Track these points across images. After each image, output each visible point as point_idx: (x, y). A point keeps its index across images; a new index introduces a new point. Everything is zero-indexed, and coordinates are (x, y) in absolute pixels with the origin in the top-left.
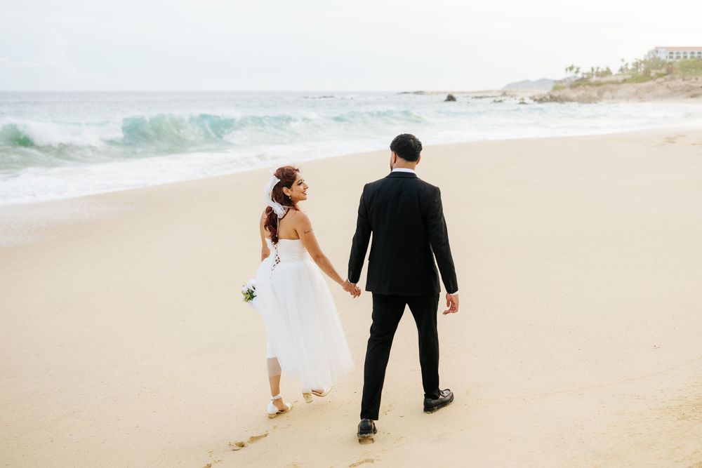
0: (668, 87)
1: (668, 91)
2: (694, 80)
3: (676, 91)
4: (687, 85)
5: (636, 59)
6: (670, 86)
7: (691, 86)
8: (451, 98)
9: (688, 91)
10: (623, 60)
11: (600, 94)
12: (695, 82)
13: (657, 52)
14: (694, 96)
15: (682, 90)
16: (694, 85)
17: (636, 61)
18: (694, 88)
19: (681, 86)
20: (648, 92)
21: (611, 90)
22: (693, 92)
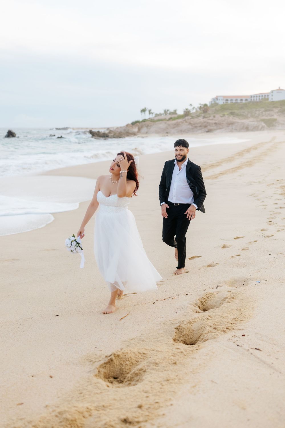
0: (190, 124)
1: (190, 127)
2: (212, 118)
3: (196, 127)
4: (205, 122)
5: (200, 104)
6: (192, 122)
7: (208, 123)
8: (10, 134)
9: (205, 127)
10: (191, 105)
11: (139, 129)
12: (212, 119)
13: (217, 99)
14: (209, 131)
15: (200, 126)
16: (210, 121)
17: (199, 106)
19: (201, 122)
21: (147, 126)
22: (209, 127)
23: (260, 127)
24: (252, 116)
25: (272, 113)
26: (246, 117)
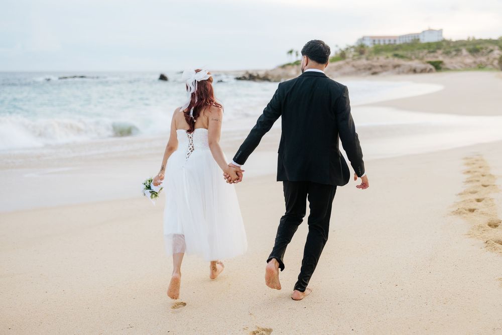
0: (353, 66)
1: (353, 69)
3: (359, 70)
4: (369, 64)
9: (370, 69)
12: (376, 62)
13: (364, 40)
14: (374, 73)
16: (375, 64)
18: (374, 66)
19: (365, 65)
20: (336, 70)
22: (374, 70)
23: (428, 69)
24: (417, 58)
25: (436, 54)
26: (410, 59)
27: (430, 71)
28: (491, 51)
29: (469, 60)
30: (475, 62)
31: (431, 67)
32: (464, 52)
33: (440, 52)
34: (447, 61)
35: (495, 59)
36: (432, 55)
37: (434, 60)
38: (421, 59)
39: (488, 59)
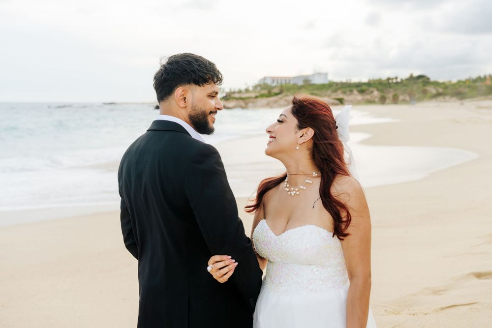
27: (337, 104)
28: (372, 92)
29: (359, 97)
30: (363, 99)
31: (337, 102)
32: (355, 92)
33: (339, 92)
34: (346, 97)
35: (376, 97)
36: (335, 94)
37: (338, 97)
38: (329, 96)
39: (371, 97)
